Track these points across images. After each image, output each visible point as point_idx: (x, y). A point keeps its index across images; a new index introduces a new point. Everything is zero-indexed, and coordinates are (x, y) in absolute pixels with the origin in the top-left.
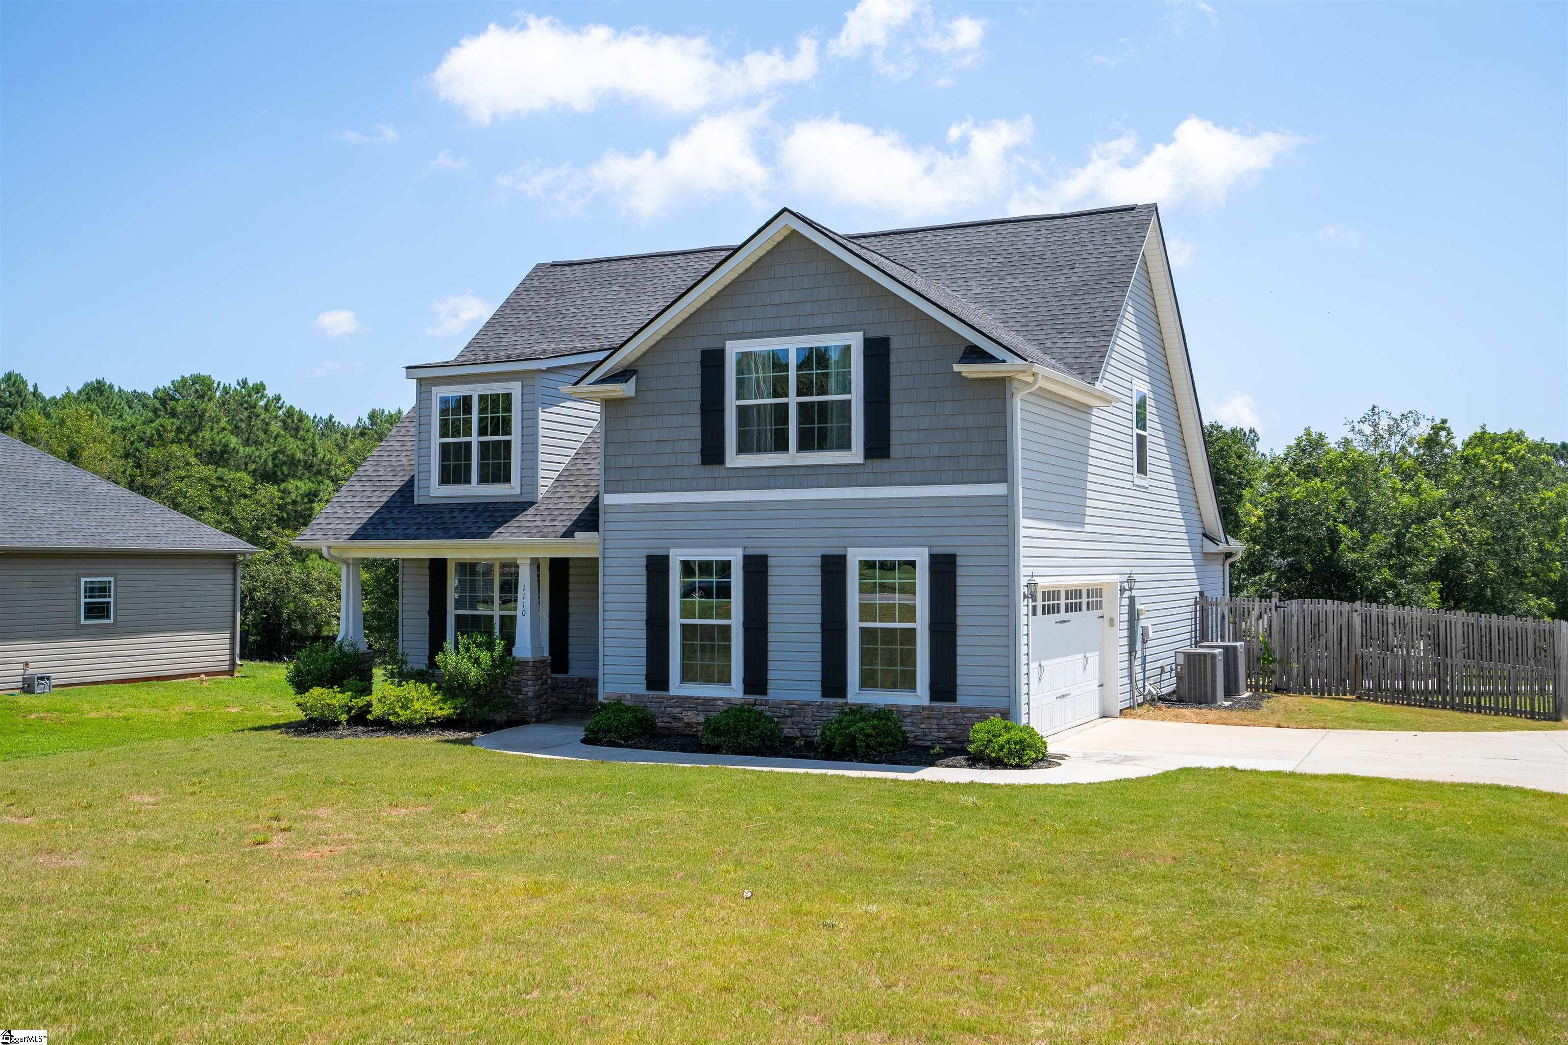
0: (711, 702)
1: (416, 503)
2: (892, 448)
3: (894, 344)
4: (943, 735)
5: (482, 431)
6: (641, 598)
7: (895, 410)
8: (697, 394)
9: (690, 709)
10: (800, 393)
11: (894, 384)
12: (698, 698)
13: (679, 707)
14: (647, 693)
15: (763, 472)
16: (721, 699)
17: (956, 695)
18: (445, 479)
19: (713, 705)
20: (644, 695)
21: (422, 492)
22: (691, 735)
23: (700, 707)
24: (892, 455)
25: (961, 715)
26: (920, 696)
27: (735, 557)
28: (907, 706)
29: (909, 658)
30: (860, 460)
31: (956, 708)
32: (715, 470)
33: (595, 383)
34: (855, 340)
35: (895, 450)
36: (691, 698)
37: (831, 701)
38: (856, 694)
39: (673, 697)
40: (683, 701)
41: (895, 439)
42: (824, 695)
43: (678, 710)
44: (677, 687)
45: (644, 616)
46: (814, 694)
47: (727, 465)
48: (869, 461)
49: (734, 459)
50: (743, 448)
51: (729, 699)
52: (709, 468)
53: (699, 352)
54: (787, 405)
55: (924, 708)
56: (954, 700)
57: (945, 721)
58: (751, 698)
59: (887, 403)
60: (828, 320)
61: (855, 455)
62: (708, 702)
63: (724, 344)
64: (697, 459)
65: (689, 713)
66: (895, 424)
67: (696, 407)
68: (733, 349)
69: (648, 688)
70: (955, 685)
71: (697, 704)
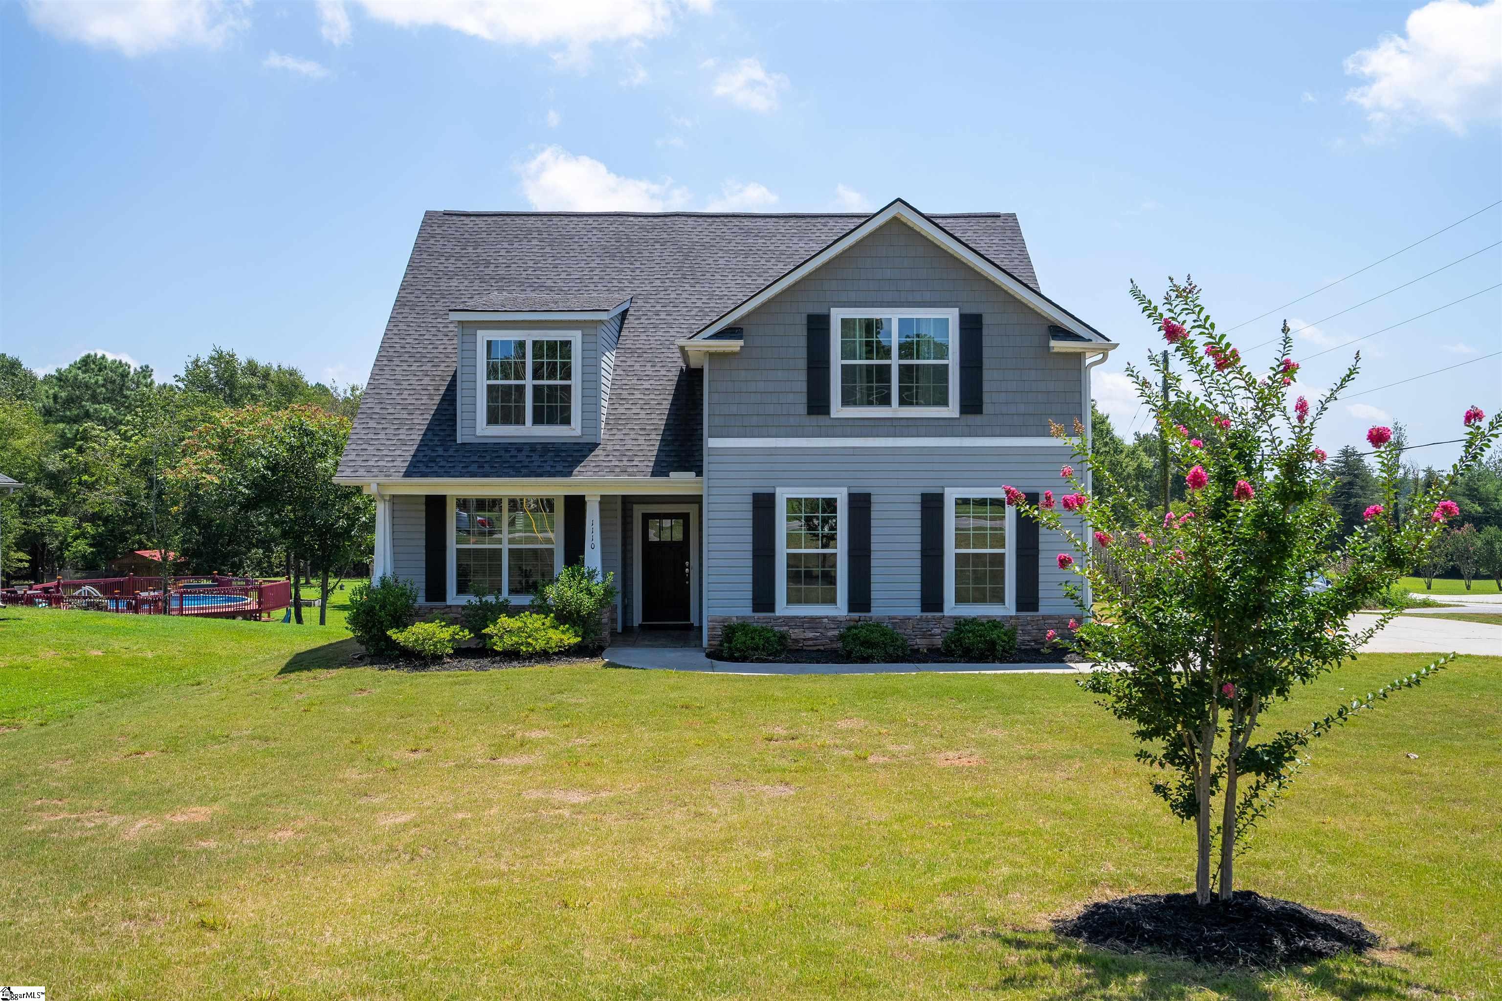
0: (818, 620)
1: (459, 441)
2: (984, 406)
3: (986, 320)
4: (1027, 638)
5: (536, 375)
6: (748, 531)
7: (987, 375)
8: (803, 353)
9: (798, 627)
10: (901, 357)
11: (986, 353)
12: (805, 617)
13: (785, 625)
14: (753, 614)
15: (866, 423)
16: (827, 617)
17: (1038, 606)
18: (493, 419)
19: (819, 623)
20: (750, 617)
21: (466, 431)
22: (798, 650)
23: (806, 625)
24: (984, 411)
25: (1042, 622)
26: (1008, 608)
27: (841, 496)
28: (997, 616)
29: (999, 577)
30: (956, 414)
31: (1038, 616)
32: (821, 419)
33: (711, 337)
34: (952, 315)
35: (986, 408)
36: (797, 617)
37: (930, 615)
38: (951, 608)
39: (780, 618)
40: (789, 621)
41: (986, 398)
42: (923, 610)
43: (786, 628)
44: (783, 608)
45: (749, 547)
46: (914, 610)
47: (833, 416)
48: (964, 416)
49: (838, 410)
50: (848, 400)
51: (836, 617)
52: (814, 418)
53: (804, 316)
54: (889, 366)
55: (1011, 617)
56: (1037, 610)
57: (1029, 627)
58: (855, 615)
59: (980, 368)
60: (927, 296)
61: (952, 410)
62: (813, 622)
63: (829, 310)
64: (803, 409)
65: (796, 631)
66: (986, 387)
67: (803, 364)
68: (837, 315)
69: (754, 611)
70: (1037, 598)
71: (803, 622)
